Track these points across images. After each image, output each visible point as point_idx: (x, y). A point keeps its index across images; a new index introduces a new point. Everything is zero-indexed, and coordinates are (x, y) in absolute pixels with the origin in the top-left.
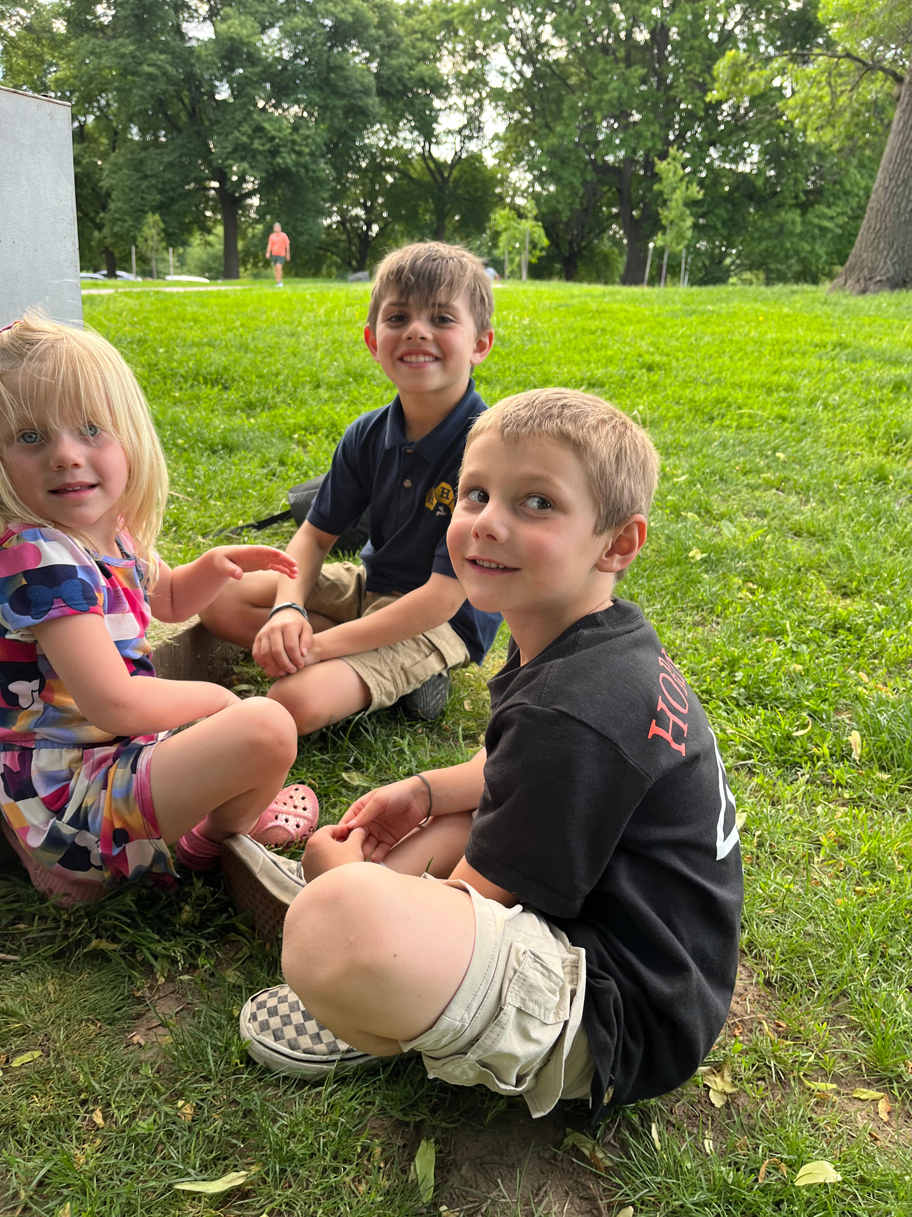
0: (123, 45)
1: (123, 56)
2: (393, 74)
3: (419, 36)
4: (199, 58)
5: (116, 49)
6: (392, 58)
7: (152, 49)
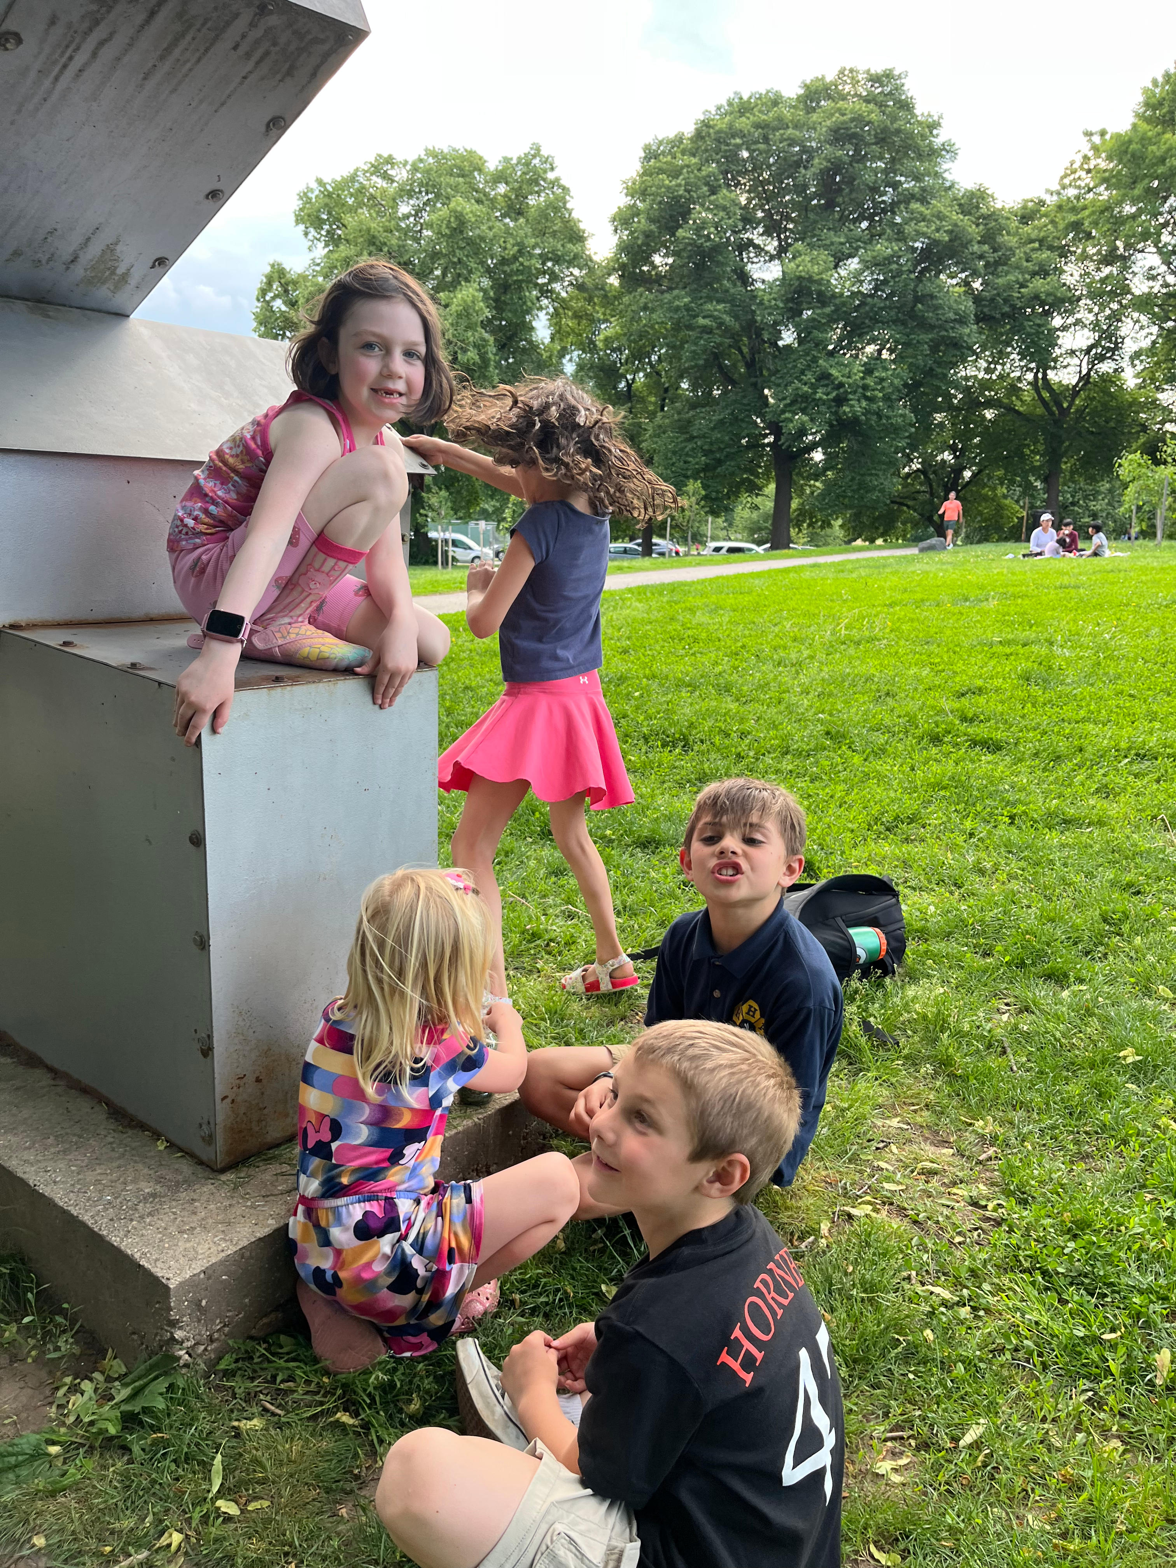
0: (677, 297)
1: (678, 309)
2: (998, 295)
3: (1037, 245)
4: (761, 303)
5: (670, 302)
6: (999, 277)
7: (710, 299)
